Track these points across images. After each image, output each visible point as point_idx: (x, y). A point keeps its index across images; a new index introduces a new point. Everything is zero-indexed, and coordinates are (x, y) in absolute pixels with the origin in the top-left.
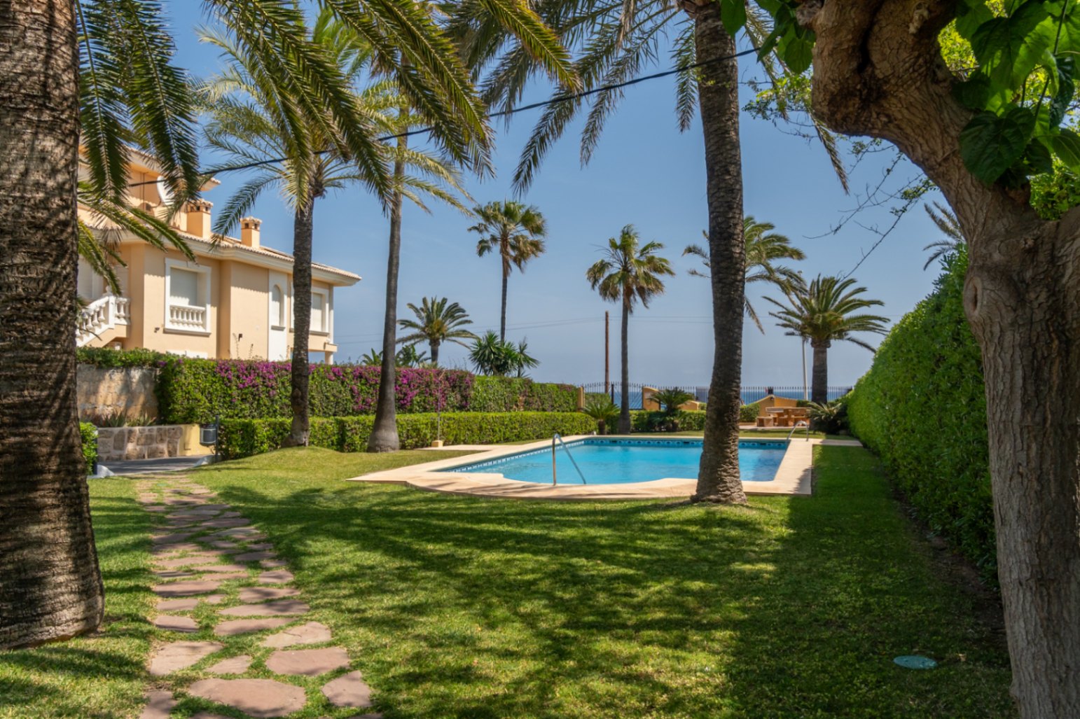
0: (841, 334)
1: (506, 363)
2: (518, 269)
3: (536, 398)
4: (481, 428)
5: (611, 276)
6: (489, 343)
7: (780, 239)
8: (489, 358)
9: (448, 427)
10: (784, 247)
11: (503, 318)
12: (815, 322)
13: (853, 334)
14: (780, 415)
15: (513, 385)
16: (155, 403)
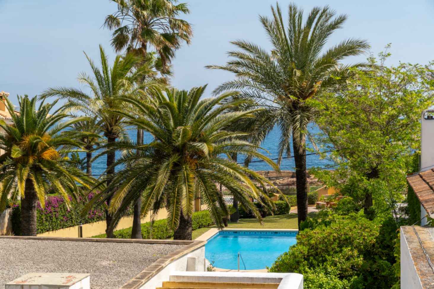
16: (11, 226)
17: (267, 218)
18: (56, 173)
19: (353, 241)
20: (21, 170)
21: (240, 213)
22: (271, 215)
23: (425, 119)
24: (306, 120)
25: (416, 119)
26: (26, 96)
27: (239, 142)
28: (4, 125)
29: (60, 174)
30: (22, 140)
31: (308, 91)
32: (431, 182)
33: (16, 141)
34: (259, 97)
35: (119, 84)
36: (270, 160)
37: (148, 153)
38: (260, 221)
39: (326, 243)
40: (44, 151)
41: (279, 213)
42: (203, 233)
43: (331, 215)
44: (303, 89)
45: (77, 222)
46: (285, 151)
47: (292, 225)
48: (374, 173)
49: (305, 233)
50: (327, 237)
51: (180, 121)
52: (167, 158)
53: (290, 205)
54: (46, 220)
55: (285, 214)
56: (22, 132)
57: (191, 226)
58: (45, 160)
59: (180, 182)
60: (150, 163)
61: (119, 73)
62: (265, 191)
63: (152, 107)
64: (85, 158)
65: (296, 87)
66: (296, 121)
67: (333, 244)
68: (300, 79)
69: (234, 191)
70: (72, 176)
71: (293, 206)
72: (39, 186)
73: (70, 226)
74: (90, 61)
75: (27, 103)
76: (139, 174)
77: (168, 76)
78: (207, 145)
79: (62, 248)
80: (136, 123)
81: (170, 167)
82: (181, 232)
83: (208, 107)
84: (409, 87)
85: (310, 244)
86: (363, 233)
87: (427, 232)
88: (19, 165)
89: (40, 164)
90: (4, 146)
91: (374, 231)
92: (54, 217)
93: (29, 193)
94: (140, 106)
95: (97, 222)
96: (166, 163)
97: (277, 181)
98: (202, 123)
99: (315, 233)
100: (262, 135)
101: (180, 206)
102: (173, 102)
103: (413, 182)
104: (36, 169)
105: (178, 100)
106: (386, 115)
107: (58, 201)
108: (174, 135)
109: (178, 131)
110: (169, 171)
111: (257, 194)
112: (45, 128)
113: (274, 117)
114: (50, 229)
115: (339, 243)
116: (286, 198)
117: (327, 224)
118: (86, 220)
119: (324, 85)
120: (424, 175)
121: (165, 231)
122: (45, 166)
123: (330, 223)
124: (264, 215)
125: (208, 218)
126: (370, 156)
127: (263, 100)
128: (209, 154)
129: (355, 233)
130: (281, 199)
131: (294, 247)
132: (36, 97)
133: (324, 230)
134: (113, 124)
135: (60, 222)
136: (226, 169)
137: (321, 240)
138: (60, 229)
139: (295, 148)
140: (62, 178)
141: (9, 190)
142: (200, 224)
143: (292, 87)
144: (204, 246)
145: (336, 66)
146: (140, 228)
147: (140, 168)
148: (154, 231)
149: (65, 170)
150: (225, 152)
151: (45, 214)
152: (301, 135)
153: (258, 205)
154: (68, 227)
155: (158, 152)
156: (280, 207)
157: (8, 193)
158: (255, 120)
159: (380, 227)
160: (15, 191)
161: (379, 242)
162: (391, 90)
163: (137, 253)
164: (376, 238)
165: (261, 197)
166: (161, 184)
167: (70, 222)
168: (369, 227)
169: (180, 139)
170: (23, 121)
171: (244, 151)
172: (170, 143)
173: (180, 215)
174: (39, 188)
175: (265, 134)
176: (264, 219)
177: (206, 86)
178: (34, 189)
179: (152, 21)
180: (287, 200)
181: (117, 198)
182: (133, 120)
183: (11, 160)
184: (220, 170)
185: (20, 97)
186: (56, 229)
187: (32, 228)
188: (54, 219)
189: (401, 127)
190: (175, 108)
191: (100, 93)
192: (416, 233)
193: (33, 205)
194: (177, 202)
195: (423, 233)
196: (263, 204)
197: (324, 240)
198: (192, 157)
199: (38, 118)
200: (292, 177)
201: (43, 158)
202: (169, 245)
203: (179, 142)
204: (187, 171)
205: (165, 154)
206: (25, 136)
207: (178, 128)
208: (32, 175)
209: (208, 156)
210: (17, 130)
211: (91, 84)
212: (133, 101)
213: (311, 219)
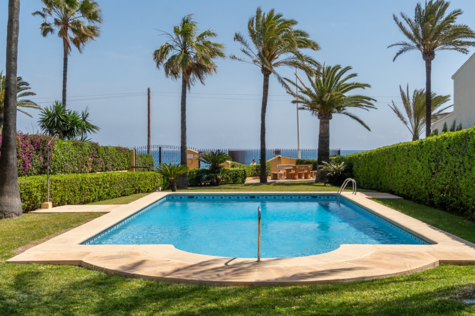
0: (339, 109)
1: (72, 129)
2: (77, 49)
3: (101, 159)
4: (81, 189)
5: (173, 57)
6: (57, 112)
7: (302, 34)
8: (58, 125)
9: (55, 189)
10: (307, 41)
11: (64, 91)
12: (324, 99)
13: (350, 110)
14: (288, 171)
15: (84, 148)
17: (222, 186)
41: (233, 182)
55: (241, 183)
124: (218, 183)
130: (233, 166)
142: (137, 188)
156: (235, 175)
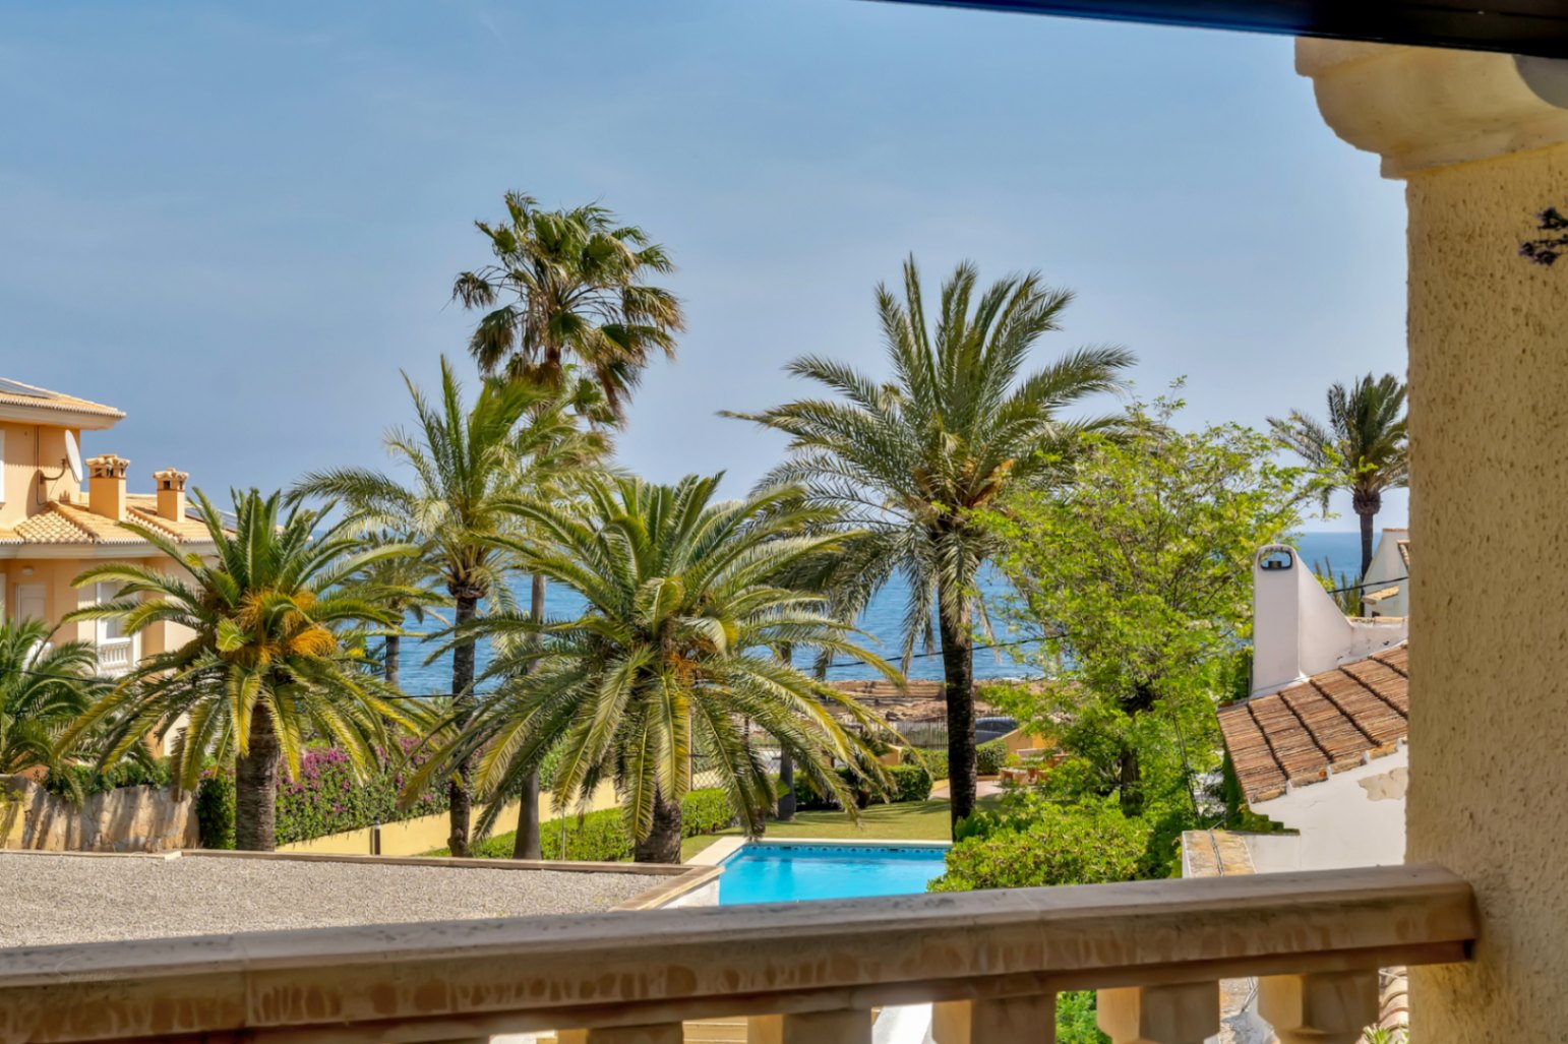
16: (196, 828)
17: (870, 810)
18: (326, 691)
19: (1082, 867)
20: (240, 681)
21: (797, 796)
22: (883, 802)
23: (1264, 568)
24: (974, 558)
25: (1247, 566)
26: (255, 492)
27: (802, 616)
28: (198, 568)
29: (338, 691)
30: (241, 603)
31: (977, 484)
32: (1269, 725)
33: (227, 606)
34: (853, 497)
35: (487, 459)
36: (881, 662)
37: (573, 644)
38: (853, 818)
39: (1016, 873)
40: (299, 633)
41: (902, 796)
42: (701, 849)
43: (1034, 803)
44: (966, 480)
45: (366, 817)
46: (919, 639)
47: (935, 830)
48: (1141, 700)
49: (965, 848)
50: (1018, 857)
51: (653, 562)
52: (620, 656)
53: (931, 776)
54: (288, 812)
55: (919, 800)
56: (243, 584)
57: (679, 831)
58: (301, 656)
59: (655, 717)
60: (576, 667)
61: (488, 429)
62: (867, 741)
63: (581, 527)
64: (381, 647)
65: (949, 475)
66: (948, 563)
67: (1034, 874)
68: (959, 454)
69: (786, 743)
70: (369, 698)
71: (941, 779)
72: (286, 725)
73: (349, 829)
74: (416, 397)
75: (256, 511)
76: (549, 696)
77: (609, 429)
78: (723, 624)
79: (369, 883)
80: (543, 568)
81: (628, 681)
82: (654, 845)
83: (724, 526)
84: (1232, 485)
85: (977, 876)
86: (1108, 848)
87: (1242, 844)
88: (235, 670)
89: (288, 667)
90: (195, 620)
91: (1134, 845)
92: (307, 804)
93: (256, 741)
94: (553, 523)
95: (420, 819)
96: (619, 670)
97: (898, 710)
98: (709, 569)
99: (991, 848)
100: (860, 597)
101: (653, 779)
102: (635, 515)
103: (1230, 725)
104: (278, 680)
105: (648, 510)
106: (1175, 554)
107: (318, 762)
108: (639, 599)
109: (649, 590)
110: (627, 691)
111: (846, 749)
112: (303, 575)
113: (890, 550)
114: (297, 834)
115: (1049, 874)
116: (921, 759)
117: (1020, 826)
118: (392, 813)
119: (1019, 471)
120: (1258, 708)
121: (600, 843)
122: (301, 672)
123: (1028, 823)
124: (863, 801)
125: (713, 810)
126: (1134, 656)
127: (863, 507)
128: (728, 648)
129: (1087, 849)
130: (907, 759)
131: (939, 881)
132: (278, 492)
133: (1012, 842)
134: (472, 562)
135: (324, 818)
136: (768, 685)
137: (1003, 866)
138: (323, 835)
139: (945, 629)
140: (342, 702)
141: (209, 733)
142: (694, 825)
143: (937, 473)
144: (716, 878)
145: (1048, 426)
146: (537, 835)
147: (551, 681)
148: (571, 844)
149: (350, 683)
150: (768, 643)
151: (286, 797)
152: (960, 600)
153: (849, 777)
154: (342, 831)
155: (596, 640)
156: (904, 781)
157: (206, 741)
158: (843, 559)
159: (1151, 835)
160: (224, 735)
161: (1146, 871)
162: (1186, 491)
163: (554, 894)
164: (1139, 861)
165: (857, 757)
166: (607, 722)
167: (350, 817)
168: (1122, 835)
169: (653, 608)
170: (245, 554)
171: (816, 638)
172: (628, 618)
173: (653, 800)
174: (286, 729)
175: (869, 594)
176: (863, 812)
177: (720, 475)
178: (271, 731)
179: (576, 293)
180: (924, 764)
181: (493, 758)
182: (537, 560)
183: (214, 656)
184: (755, 688)
185: (237, 494)
186: (313, 837)
187: (264, 831)
188: (309, 810)
189: (1211, 584)
190: (641, 532)
191: (438, 480)
192: (1215, 847)
193: (268, 773)
194: (646, 771)
195: (1230, 847)
196: (861, 775)
197: (1011, 865)
198: (682, 654)
199: (285, 548)
200: (939, 698)
201: (294, 652)
202: (631, 876)
203: (650, 617)
204: (670, 687)
205: (613, 645)
206: (251, 595)
207: (651, 582)
208: (267, 695)
209: (725, 654)
210: (229, 578)
211: (417, 458)
212: (536, 513)
213: (984, 814)
